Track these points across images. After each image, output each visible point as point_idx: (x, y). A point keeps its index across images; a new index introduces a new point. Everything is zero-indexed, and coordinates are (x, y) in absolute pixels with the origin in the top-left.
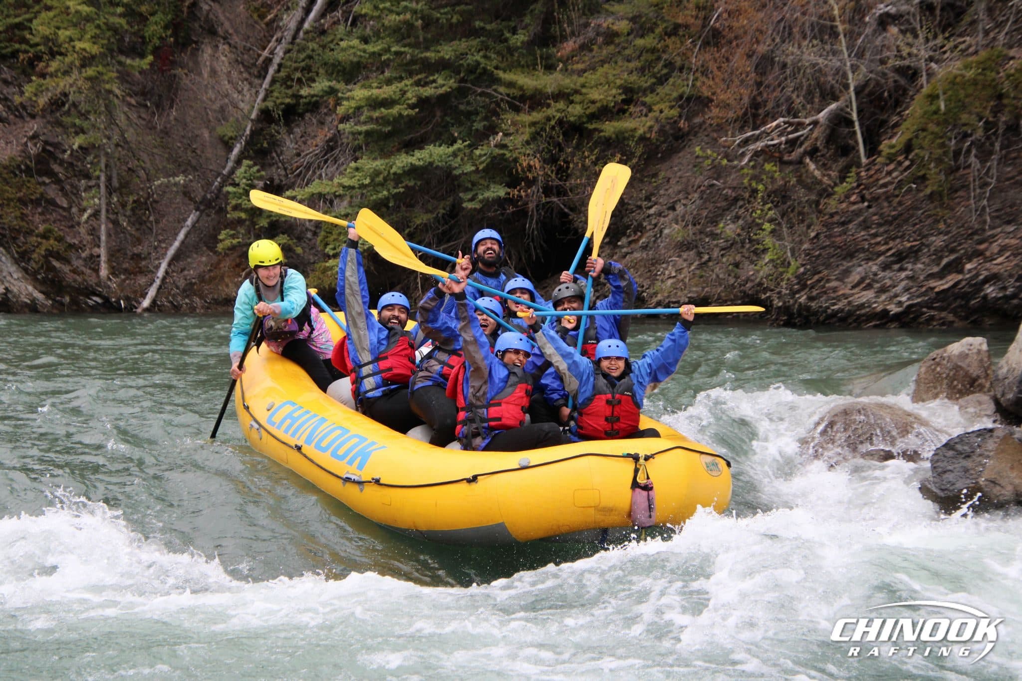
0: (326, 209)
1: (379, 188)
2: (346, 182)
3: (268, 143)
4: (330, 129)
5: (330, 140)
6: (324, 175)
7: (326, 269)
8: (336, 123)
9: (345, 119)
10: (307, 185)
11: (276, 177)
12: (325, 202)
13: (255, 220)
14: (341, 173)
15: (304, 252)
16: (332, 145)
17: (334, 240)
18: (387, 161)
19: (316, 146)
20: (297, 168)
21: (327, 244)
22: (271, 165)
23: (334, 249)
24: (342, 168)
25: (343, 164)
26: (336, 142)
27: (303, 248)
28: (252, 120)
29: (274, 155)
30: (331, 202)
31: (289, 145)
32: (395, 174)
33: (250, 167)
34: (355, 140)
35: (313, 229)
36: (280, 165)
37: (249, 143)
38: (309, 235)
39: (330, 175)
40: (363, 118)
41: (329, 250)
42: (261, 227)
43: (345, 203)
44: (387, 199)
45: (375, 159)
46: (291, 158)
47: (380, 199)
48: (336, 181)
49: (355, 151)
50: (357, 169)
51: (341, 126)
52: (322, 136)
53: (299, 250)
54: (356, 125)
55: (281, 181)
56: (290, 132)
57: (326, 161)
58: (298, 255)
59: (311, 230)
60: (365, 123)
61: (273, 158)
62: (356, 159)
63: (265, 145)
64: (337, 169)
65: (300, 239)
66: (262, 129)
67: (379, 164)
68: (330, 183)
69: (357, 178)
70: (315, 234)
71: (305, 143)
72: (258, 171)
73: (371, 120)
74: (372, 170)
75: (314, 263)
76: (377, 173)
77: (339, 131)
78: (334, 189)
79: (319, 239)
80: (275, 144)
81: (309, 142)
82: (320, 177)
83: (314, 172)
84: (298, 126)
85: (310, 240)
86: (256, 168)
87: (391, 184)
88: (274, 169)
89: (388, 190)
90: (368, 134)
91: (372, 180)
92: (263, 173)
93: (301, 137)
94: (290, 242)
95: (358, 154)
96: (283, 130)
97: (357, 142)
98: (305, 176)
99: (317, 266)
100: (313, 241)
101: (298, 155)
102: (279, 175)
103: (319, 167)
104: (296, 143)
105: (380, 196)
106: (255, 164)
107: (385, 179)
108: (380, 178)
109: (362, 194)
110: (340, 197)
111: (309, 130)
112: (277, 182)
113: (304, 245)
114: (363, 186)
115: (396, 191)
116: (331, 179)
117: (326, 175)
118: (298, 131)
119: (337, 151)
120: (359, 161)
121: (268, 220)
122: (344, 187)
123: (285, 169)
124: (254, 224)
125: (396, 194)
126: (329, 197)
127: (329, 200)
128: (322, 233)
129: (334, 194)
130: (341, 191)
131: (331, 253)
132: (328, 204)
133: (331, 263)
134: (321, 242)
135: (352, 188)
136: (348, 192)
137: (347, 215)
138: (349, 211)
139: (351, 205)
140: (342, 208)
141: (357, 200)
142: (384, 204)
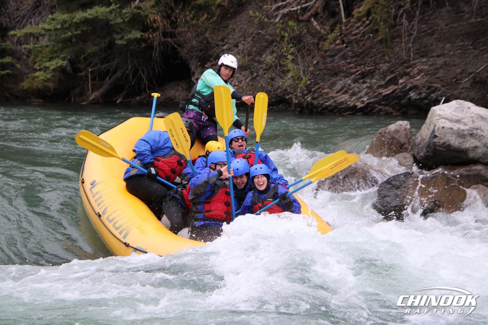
0: (34, 42)
1: (66, 31)
2: (46, 26)
5: (37, 2)
6: (33, 22)
7: (34, 78)
10: (23, 28)
11: (4, 23)
12: (34, 38)
14: (43, 22)
15: (22, 67)
16: (37, 5)
17: (40, 60)
18: (71, 15)
19: (28, 5)
20: (17, 17)
21: (35, 63)
23: (40, 66)
24: (44, 19)
25: (44, 16)
26: (40, 3)
27: (21, 65)
29: (3, 9)
30: (38, 38)
31: (12, 3)
32: (75, 23)
35: (27, 53)
36: (7, 15)
38: (24, 57)
39: (37, 22)
41: (36, 66)
43: (46, 39)
44: (71, 37)
45: (63, 14)
46: (13, 12)
48: (40, 26)
49: (51, 9)
50: (53, 19)
53: (18, 66)
55: (7, 25)
57: (34, 14)
58: (18, 69)
59: (25, 55)
62: (52, 13)
64: (41, 19)
65: (19, 59)
67: (66, 16)
68: (37, 27)
69: (53, 25)
70: (28, 57)
71: (21, 3)
74: (61, 20)
75: (28, 74)
76: (65, 22)
78: (39, 31)
79: (31, 59)
80: (3, 3)
81: (24, 3)
82: (31, 23)
83: (27, 20)
85: (25, 60)
87: (73, 29)
89: (72, 32)
91: (62, 26)
94: (13, 61)
95: (53, 10)
97: (52, 3)
98: (22, 23)
99: (30, 75)
100: (27, 61)
101: (17, 10)
102: (6, 22)
103: (30, 18)
105: (67, 35)
107: (70, 26)
108: (67, 25)
109: (56, 34)
110: (43, 35)
112: (5, 25)
113: (21, 63)
114: (56, 29)
115: (76, 33)
116: (38, 25)
117: (35, 22)
119: (41, 8)
120: (54, 15)
122: (45, 30)
123: (10, 18)
126: (36, 35)
127: (36, 37)
128: (32, 56)
129: (39, 33)
130: (43, 32)
131: (38, 68)
132: (36, 39)
133: (38, 74)
134: (32, 61)
135: (50, 30)
136: (47, 33)
137: (47, 46)
138: (48, 44)
139: (49, 40)
140: (44, 42)
141: (53, 37)
142: (69, 40)
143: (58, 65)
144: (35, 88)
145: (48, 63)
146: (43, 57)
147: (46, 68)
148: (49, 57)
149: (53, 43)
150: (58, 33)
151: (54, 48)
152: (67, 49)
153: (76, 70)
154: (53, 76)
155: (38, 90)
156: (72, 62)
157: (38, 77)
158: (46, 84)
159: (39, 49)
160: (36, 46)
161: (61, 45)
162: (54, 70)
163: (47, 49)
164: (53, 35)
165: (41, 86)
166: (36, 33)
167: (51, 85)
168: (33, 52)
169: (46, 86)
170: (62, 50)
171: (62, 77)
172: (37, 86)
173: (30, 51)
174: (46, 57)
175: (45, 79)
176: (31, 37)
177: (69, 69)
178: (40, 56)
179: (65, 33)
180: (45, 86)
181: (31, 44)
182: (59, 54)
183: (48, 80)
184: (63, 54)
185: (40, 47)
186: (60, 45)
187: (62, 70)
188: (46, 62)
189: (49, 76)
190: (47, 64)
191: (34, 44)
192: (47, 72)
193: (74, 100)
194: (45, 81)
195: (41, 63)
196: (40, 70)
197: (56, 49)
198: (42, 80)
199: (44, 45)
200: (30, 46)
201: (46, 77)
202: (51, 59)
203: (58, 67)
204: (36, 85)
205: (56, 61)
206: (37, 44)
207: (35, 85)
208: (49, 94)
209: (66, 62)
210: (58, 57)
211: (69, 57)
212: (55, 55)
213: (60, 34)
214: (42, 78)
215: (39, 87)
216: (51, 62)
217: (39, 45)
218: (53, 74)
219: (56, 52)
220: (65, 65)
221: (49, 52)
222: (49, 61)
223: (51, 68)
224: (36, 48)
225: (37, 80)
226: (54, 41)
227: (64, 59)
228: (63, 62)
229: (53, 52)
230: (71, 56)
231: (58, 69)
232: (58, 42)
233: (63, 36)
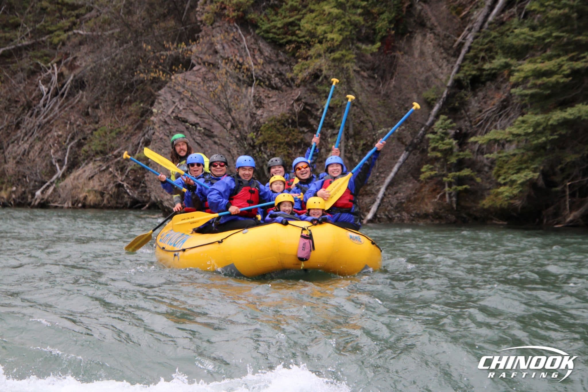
0: (499, 150)
1: (539, 136)
2: (515, 131)
3: (459, 103)
4: (504, 93)
5: (504, 101)
6: (498, 126)
7: (498, 194)
8: (508, 88)
9: (515, 85)
10: (486, 133)
11: (463, 127)
12: (498, 145)
13: (448, 158)
14: (511, 125)
15: (482, 181)
16: (505, 104)
17: (505, 173)
18: (546, 115)
19: (494, 105)
20: (479, 121)
21: (499, 176)
22: (460, 119)
23: (504, 179)
24: (512, 121)
25: (513, 118)
26: (508, 102)
27: (482, 178)
28: (448, 87)
29: (463, 111)
30: (503, 145)
31: (474, 104)
32: (552, 125)
33: (445, 120)
34: (523, 100)
35: (489, 164)
36: (467, 118)
37: (445, 103)
38: (486, 169)
39: (503, 126)
40: (529, 85)
41: (500, 180)
42: (452, 163)
43: (514, 146)
44: (545, 143)
45: (536, 114)
46: (476, 114)
47: (540, 143)
48: (507, 130)
49: (522, 108)
50: (523, 122)
51: (513, 90)
52: (498, 98)
53: (478, 180)
54: (524, 89)
55: (467, 130)
56: (475, 95)
57: (500, 116)
58: (478, 183)
59: (487, 166)
60: (531, 88)
61: (462, 114)
62: (523, 114)
63: (457, 104)
64: (509, 121)
65: (479, 171)
66: (455, 93)
67: (539, 118)
68: (503, 132)
69: (523, 128)
70: (491, 168)
71: (485, 103)
72: (451, 123)
73: (534, 86)
74: (534, 123)
75: (490, 189)
76: (538, 125)
77: (511, 94)
78: (506, 137)
79: (494, 171)
80: (464, 104)
81: (489, 102)
82: (496, 127)
83: (491, 124)
84: (481, 90)
85: (487, 172)
86: (449, 121)
87: (548, 133)
88: (462, 121)
89: (546, 137)
90: (532, 96)
91: (535, 129)
92: (454, 124)
93: (483, 98)
94: (473, 174)
95: (524, 110)
96: (470, 94)
97: (524, 102)
98: (484, 127)
99: (492, 191)
100: (489, 173)
101: (480, 111)
102: (466, 126)
103: (495, 120)
104: (479, 103)
105: (540, 141)
106: (449, 118)
107: (544, 129)
108: (540, 128)
109: (527, 140)
110: (510, 142)
111: (489, 93)
112: (464, 131)
113: (482, 176)
114: (527, 134)
115: (552, 137)
116: (504, 129)
117: (500, 126)
118: (480, 94)
119: (508, 109)
120: (525, 116)
121: (457, 158)
122: (513, 135)
123: (471, 122)
124: (446, 160)
125: (552, 139)
126: (501, 142)
127: (501, 144)
128: (496, 168)
129: (506, 139)
130: (511, 138)
131: (502, 182)
132: (501, 147)
133: (502, 189)
134: (496, 173)
135: (519, 135)
136: (516, 139)
137: (514, 155)
138: (516, 152)
139: (517, 147)
140: (511, 149)
141: (523, 144)
142: (542, 147)
143: (528, 178)
144: (498, 206)
145: (515, 175)
146: (509, 168)
147: (513, 182)
148: (517, 168)
149: (522, 151)
150: (528, 138)
151: (523, 156)
152: (539, 158)
153: (550, 184)
154: (521, 192)
155: (502, 209)
156: (544, 174)
157: (502, 193)
158: (512, 201)
159: (504, 158)
160: (501, 155)
161: (533, 152)
162: (522, 184)
163: (515, 159)
164: (522, 142)
165: (505, 204)
166: (501, 139)
167: (518, 203)
168: (498, 163)
169: (512, 204)
170: (532, 159)
171: (533, 193)
172: (501, 205)
173: (493, 162)
174: (512, 168)
175: (511, 195)
176: (494, 143)
177: (541, 183)
178: (506, 167)
179: (538, 138)
180: (510, 205)
181: (495, 153)
182: (529, 165)
183: (514, 197)
184: (534, 164)
185: (506, 156)
186: (530, 154)
187: (532, 184)
188: (513, 174)
189: (515, 192)
190: (514, 177)
191: (499, 153)
192: (514, 187)
193: (547, 221)
194: (511, 198)
195: (507, 176)
196: (505, 184)
197: (525, 158)
198: (507, 196)
199: (512, 153)
200: (493, 156)
201: (512, 193)
202: (519, 171)
203: (527, 181)
204: (500, 203)
205: (525, 173)
206: (503, 152)
207: (498, 203)
208: (515, 214)
209: (538, 174)
210: (527, 168)
211: (541, 168)
212: (524, 166)
213: (531, 139)
214: (507, 194)
215: (503, 206)
216: (519, 175)
217: (504, 154)
218: (521, 189)
219: (526, 162)
220: (536, 178)
221: (517, 161)
222: (516, 173)
223: (519, 182)
224: (500, 157)
225: (501, 196)
226: (524, 149)
227: (535, 171)
228: (535, 174)
229: (521, 162)
230: (544, 167)
231: (528, 183)
232: (528, 150)
233: (535, 142)
